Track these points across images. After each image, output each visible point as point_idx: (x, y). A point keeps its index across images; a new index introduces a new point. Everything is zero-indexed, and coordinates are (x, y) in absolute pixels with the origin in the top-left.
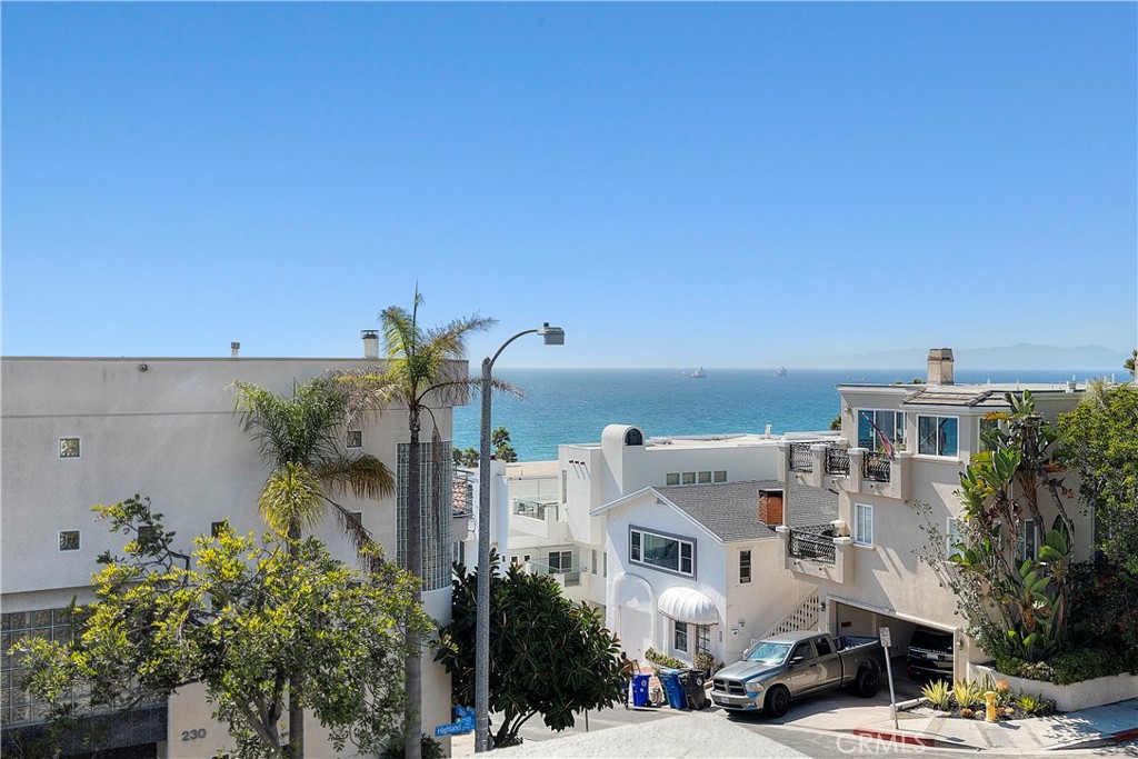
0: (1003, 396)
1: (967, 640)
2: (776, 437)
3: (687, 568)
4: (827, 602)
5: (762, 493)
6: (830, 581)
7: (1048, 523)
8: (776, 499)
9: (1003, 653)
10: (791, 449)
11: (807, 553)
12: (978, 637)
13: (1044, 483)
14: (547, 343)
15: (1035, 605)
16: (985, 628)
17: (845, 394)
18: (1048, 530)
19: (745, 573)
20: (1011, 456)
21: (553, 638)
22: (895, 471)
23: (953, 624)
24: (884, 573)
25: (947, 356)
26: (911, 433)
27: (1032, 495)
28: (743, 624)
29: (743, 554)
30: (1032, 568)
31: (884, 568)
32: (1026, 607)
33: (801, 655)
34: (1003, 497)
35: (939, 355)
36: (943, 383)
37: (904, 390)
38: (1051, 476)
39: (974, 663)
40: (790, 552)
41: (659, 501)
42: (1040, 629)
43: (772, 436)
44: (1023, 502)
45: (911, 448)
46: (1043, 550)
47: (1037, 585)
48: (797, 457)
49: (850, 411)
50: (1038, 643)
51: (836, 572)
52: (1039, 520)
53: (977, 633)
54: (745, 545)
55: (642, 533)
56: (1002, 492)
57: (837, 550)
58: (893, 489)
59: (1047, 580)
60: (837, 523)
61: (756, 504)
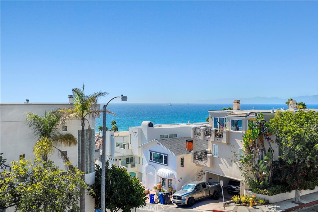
0: (254, 114)
1: (244, 183)
2: (191, 124)
3: (165, 163)
4: (205, 173)
5: (187, 141)
6: (206, 166)
7: (267, 150)
8: (191, 143)
9: (255, 187)
10: (195, 129)
11: (200, 158)
12: (247, 182)
13: (266, 139)
14: (122, 101)
15: (263, 174)
16: (249, 180)
17: (210, 113)
18: (267, 152)
19: (182, 164)
20: (257, 131)
21: (125, 187)
22: (224, 135)
23: (241, 179)
24: (221, 165)
25: (238, 102)
26: (228, 124)
27: (262, 142)
28: (181, 179)
29: (181, 159)
30: (262, 163)
31: (222, 163)
32: (261, 174)
33: (198, 188)
34: (254, 143)
35: (236, 102)
36: (237, 110)
37: (227, 112)
38: (268, 137)
39: (246, 190)
40: (195, 158)
41: (158, 144)
42: (264, 180)
43: (190, 124)
44: (260, 144)
45: (229, 129)
46: (265, 158)
47: (264, 168)
48: (197, 131)
49: (212, 117)
50: (264, 184)
51: (208, 164)
52: (264, 149)
53: (247, 181)
54: (182, 156)
55: (153, 153)
56: (254, 141)
57: (208, 158)
58: (224, 140)
59: (266, 166)
60: (208, 149)
61: (185, 144)
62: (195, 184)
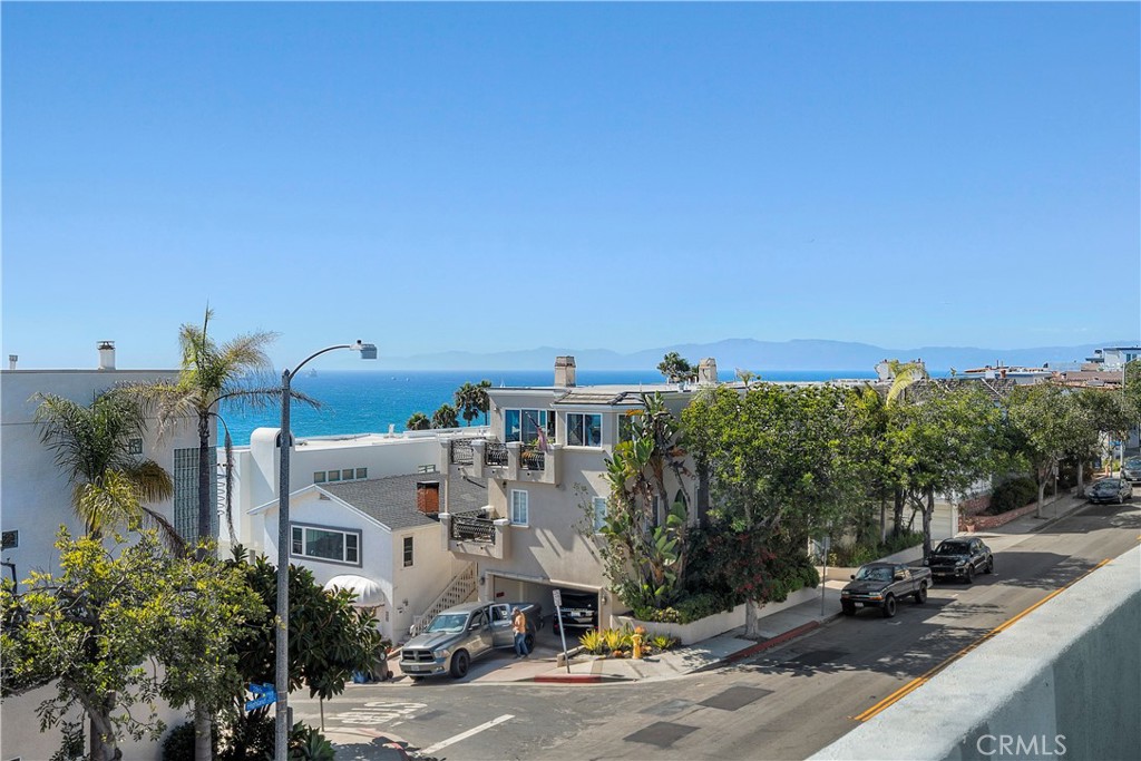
0: (640, 396)
1: (610, 596)
2: (400, 435)
3: (352, 556)
4: (486, 577)
5: (420, 486)
6: (490, 558)
7: (671, 496)
8: (433, 491)
9: (640, 605)
10: (452, 445)
11: (465, 536)
12: (621, 593)
13: (670, 465)
14: (364, 357)
15: (666, 564)
16: (626, 585)
17: (494, 396)
18: (671, 503)
19: (408, 557)
20: (647, 444)
22: (549, 460)
23: (599, 584)
24: (538, 549)
25: (570, 363)
26: (561, 426)
27: (659, 475)
28: (406, 603)
29: (405, 540)
30: (663, 533)
31: (539, 544)
32: (657, 565)
34: (641, 478)
35: (564, 361)
36: (568, 385)
37: (552, 392)
38: (675, 459)
39: (616, 615)
40: (452, 536)
41: (323, 497)
42: (666, 581)
43: (395, 435)
44: (653, 481)
45: (560, 440)
46: (671, 518)
47: (667, 546)
48: (458, 450)
49: (498, 410)
50: (665, 593)
51: (497, 551)
52: (664, 496)
53: (619, 589)
54: (407, 532)
55: (304, 529)
56: (641, 474)
57: (497, 530)
58: (548, 476)
59: (674, 542)
60: (488, 508)
61: (413, 495)
62: (467, 609)
